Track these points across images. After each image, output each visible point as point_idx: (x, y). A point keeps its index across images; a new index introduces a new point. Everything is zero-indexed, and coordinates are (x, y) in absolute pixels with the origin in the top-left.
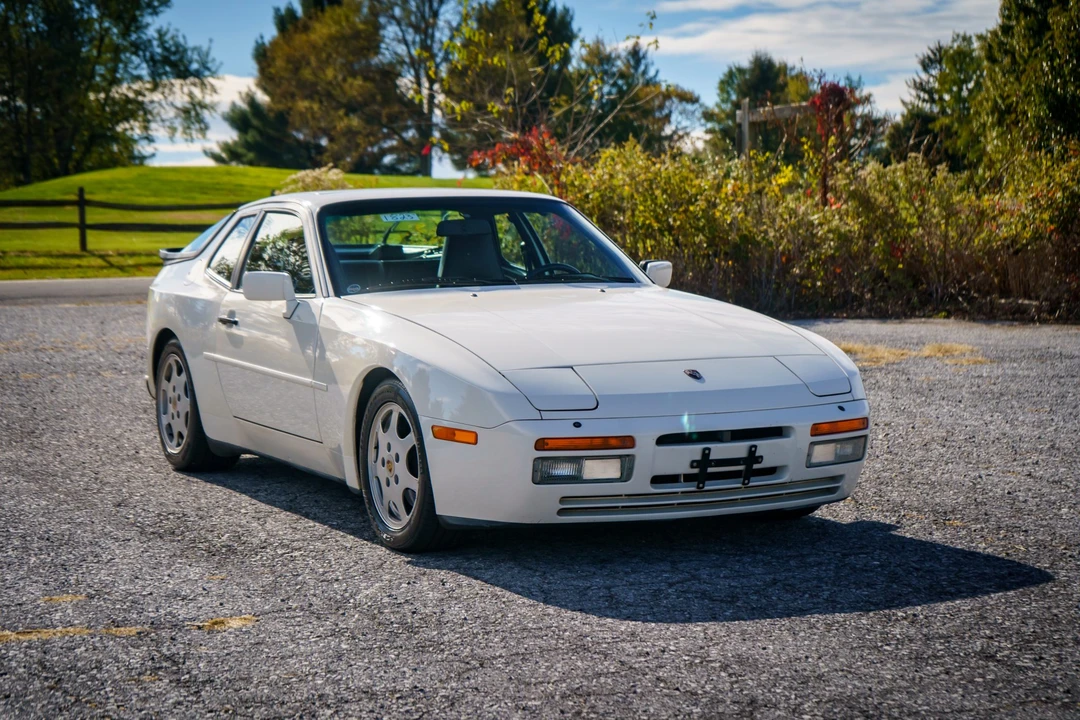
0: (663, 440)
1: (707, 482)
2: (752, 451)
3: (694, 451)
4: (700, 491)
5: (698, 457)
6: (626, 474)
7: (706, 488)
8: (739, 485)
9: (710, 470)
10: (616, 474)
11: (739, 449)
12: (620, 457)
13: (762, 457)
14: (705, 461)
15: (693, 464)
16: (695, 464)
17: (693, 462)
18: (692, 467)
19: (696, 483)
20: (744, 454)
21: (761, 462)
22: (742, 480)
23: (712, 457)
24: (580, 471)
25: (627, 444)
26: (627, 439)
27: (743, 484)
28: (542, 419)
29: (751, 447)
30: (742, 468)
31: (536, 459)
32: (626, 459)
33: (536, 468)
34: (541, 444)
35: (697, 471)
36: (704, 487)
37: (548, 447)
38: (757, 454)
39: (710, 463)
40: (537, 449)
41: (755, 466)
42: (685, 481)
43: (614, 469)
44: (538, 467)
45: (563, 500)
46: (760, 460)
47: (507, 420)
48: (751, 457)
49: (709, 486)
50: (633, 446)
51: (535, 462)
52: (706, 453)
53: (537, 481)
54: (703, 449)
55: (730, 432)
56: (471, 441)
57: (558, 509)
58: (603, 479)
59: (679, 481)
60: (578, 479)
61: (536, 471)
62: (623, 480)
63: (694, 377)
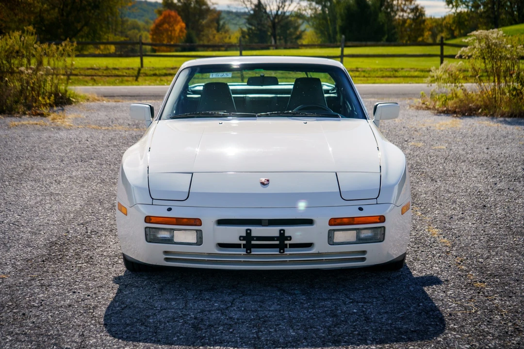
0: (221, 222)
1: (252, 249)
2: (282, 233)
3: (242, 230)
4: (249, 254)
5: (244, 234)
6: (200, 242)
7: (252, 253)
8: (278, 253)
9: (253, 242)
10: (195, 241)
11: (274, 231)
12: (197, 231)
13: (290, 237)
14: (248, 237)
16: (242, 238)
17: (240, 237)
18: (240, 240)
19: (245, 249)
20: (277, 234)
21: (290, 240)
22: (278, 249)
23: (253, 234)
24: (173, 237)
25: (198, 223)
26: (197, 220)
27: (280, 252)
28: (152, 204)
29: (280, 230)
30: (277, 242)
31: (146, 228)
32: (198, 232)
33: (147, 233)
34: (148, 219)
35: (244, 242)
36: (250, 252)
37: (151, 221)
38: (286, 234)
39: (253, 238)
40: (146, 222)
41: (286, 242)
42: (243, 248)
43: (191, 237)
44: (148, 233)
45: (166, 253)
46: (289, 239)
47: (135, 204)
48: (282, 237)
49: (255, 252)
50: (201, 225)
51: (146, 230)
52: (248, 232)
53: (148, 241)
54: (246, 230)
55: (267, 220)
56: (126, 213)
57: (164, 258)
58: (186, 243)
59: (241, 248)
60: (171, 241)
61: (147, 235)
62: (199, 244)
63: (263, 184)
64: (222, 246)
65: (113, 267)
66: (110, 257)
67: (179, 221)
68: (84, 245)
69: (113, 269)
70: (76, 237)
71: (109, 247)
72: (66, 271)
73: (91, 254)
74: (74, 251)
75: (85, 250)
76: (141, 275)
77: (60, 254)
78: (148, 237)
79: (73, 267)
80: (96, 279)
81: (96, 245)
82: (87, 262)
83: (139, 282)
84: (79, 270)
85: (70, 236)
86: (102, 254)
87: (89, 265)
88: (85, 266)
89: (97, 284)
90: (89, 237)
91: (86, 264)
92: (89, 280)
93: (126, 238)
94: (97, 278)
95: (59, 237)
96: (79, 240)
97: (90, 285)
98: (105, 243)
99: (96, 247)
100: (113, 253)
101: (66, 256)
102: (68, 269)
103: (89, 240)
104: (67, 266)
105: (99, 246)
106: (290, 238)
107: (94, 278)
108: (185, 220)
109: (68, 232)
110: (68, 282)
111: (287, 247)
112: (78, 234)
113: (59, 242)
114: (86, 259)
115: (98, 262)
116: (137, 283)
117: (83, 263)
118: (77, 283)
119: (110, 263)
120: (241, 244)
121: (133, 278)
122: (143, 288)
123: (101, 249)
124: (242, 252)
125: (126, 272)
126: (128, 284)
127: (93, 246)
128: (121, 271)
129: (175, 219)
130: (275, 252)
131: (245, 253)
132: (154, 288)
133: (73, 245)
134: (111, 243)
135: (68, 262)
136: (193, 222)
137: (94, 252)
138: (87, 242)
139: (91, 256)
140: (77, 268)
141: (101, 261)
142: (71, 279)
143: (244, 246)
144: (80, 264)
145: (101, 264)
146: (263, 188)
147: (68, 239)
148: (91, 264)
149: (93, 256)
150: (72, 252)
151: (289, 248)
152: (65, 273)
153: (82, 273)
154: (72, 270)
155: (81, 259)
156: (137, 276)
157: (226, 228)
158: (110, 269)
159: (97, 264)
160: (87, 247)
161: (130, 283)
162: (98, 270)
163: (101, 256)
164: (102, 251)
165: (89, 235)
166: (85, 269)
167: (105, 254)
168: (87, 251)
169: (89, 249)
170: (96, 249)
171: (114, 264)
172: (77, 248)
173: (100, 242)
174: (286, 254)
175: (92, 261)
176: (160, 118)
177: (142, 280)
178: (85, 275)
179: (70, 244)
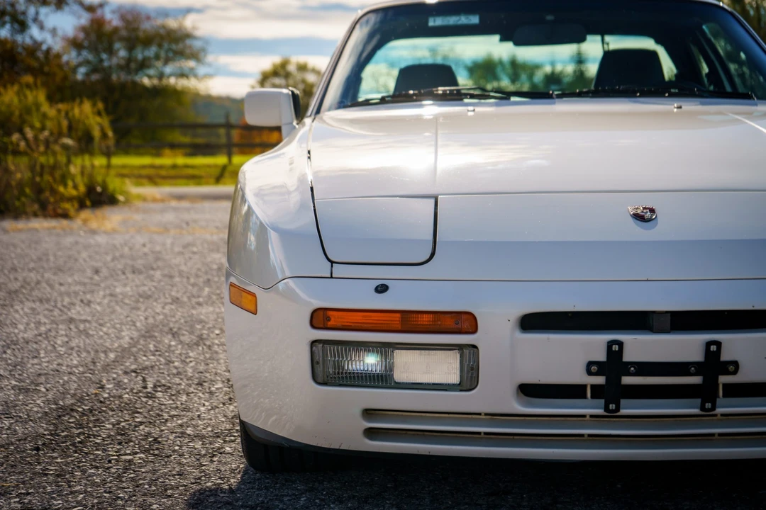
0: (532, 322)
1: (623, 402)
2: (713, 350)
3: (594, 344)
4: (611, 415)
5: (601, 356)
6: (470, 379)
7: (623, 412)
8: (696, 411)
9: (627, 380)
10: (454, 378)
11: (688, 346)
12: (460, 347)
13: (736, 364)
14: (613, 364)
15: (592, 368)
16: (594, 368)
17: (590, 364)
18: (590, 373)
19: (601, 401)
20: (698, 356)
21: (735, 372)
22: (699, 401)
23: (628, 357)
24: (390, 368)
25: (466, 326)
26: (464, 317)
27: (703, 408)
28: (332, 277)
29: (709, 344)
30: (696, 380)
31: (314, 343)
32: (466, 351)
33: (316, 358)
34: (320, 318)
35: (600, 380)
36: (618, 409)
37: (331, 324)
38: (725, 356)
39: (627, 368)
40: (313, 326)
41: (723, 379)
42: (592, 397)
43: (445, 368)
44: (319, 357)
45: (369, 413)
46: (731, 368)
47: (280, 277)
48: (713, 363)
49: (629, 408)
50: (474, 330)
51: (314, 348)
52: (614, 349)
53: (320, 380)
54: (609, 342)
55: (669, 314)
56: (253, 309)
57: (364, 428)
58: (429, 384)
59: (585, 397)
60: (386, 381)
61: (318, 363)
62: (468, 388)
64: (529, 391)
65: (212, 461)
66: (202, 437)
67: (409, 321)
68: (138, 413)
69: (212, 467)
70: (120, 397)
71: (199, 416)
72: (92, 471)
73: (155, 432)
74: (114, 425)
75: (141, 423)
76: (286, 481)
77: (80, 433)
78: (319, 369)
79: (110, 462)
80: (169, 492)
81: (168, 412)
82: (146, 451)
83: (286, 499)
84: (126, 470)
85: (106, 395)
86: (182, 433)
87: (151, 458)
88: (140, 458)
89: (172, 505)
90: (150, 397)
91: (142, 455)
92: (152, 495)
94: (172, 489)
95: (82, 397)
96: (126, 404)
97: (155, 507)
98: (187, 409)
99: (166, 416)
100: (210, 429)
101: (95, 436)
102: (97, 468)
103: (150, 402)
104: (95, 460)
105: (174, 416)
106: (734, 366)
107: (166, 490)
108: (426, 318)
109: (102, 387)
110: (96, 501)
111: (718, 396)
112: (124, 391)
113: (79, 407)
114: (143, 443)
115: (174, 451)
116: (282, 501)
117: (136, 453)
118: (120, 502)
119: (203, 452)
120: (584, 387)
121: (267, 488)
123: (180, 422)
124: (591, 408)
125: (245, 472)
128: (233, 471)
129: (398, 315)
130: (689, 408)
131: (600, 412)
133: (111, 413)
134: (202, 409)
135: (97, 450)
136: (449, 323)
137: (163, 428)
138: (145, 407)
139: (156, 436)
140: (120, 464)
141: (181, 447)
142: (105, 492)
143: (597, 391)
144: (129, 454)
145: (181, 455)
146: (646, 229)
147: (101, 402)
148: (156, 455)
149: (161, 436)
150: (109, 429)
151: (724, 396)
152: (89, 476)
153: (132, 475)
154: (108, 468)
155: (132, 444)
156: (277, 483)
157: (548, 339)
158: (204, 465)
159: (171, 456)
160: (145, 417)
161: (263, 502)
162: (174, 468)
163: (179, 437)
164: (181, 426)
165: (150, 393)
166: (140, 467)
167: (189, 431)
168: (146, 426)
169: (150, 422)
170: (167, 420)
171: (214, 456)
172: (122, 420)
173: (177, 407)
174: (716, 415)
175: (157, 449)
176: (318, 112)
177: (294, 494)
178: (141, 482)
179: (104, 411)
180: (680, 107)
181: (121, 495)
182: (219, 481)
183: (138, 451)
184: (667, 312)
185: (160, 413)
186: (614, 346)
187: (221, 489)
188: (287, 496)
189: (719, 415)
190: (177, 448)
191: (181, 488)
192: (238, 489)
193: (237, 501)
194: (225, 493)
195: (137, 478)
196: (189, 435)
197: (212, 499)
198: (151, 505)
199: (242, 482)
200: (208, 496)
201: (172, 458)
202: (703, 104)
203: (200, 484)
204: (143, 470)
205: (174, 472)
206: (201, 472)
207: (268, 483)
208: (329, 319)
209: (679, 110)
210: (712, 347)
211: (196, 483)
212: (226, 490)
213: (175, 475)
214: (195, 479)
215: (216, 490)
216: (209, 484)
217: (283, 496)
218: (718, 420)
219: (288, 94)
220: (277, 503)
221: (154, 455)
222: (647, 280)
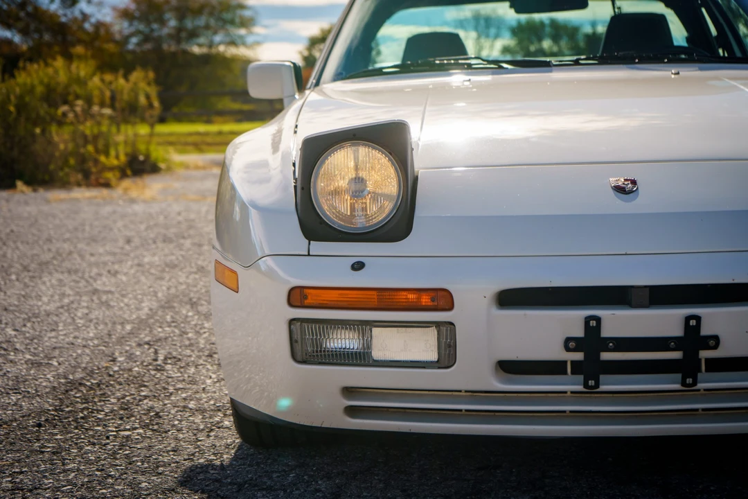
0: (509, 299)
1: (602, 377)
2: (692, 326)
3: (572, 321)
4: (591, 390)
5: (579, 332)
6: (447, 357)
7: (603, 388)
8: (677, 386)
9: (606, 356)
10: (433, 356)
11: (668, 321)
12: (438, 325)
13: (716, 339)
14: (591, 339)
15: (570, 344)
16: (572, 344)
17: (568, 340)
18: (568, 349)
19: (581, 378)
20: (677, 331)
21: (716, 347)
22: (679, 376)
23: (606, 332)
24: (368, 346)
25: (442, 303)
26: (440, 293)
27: (684, 384)
28: (309, 255)
29: (688, 319)
30: (676, 355)
31: (292, 322)
32: (443, 329)
33: (295, 338)
34: (297, 296)
35: (579, 356)
36: (597, 386)
37: (307, 302)
38: (705, 331)
39: (606, 344)
40: (291, 303)
41: (704, 354)
42: (573, 373)
43: (423, 346)
44: (297, 336)
45: (348, 391)
46: (712, 343)
47: (260, 255)
48: (693, 338)
49: (609, 384)
50: (450, 306)
51: (292, 326)
52: (591, 325)
53: (299, 358)
54: (586, 318)
55: (648, 289)
56: (235, 287)
57: (345, 406)
58: (407, 362)
59: (565, 373)
60: (364, 359)
61: (296, 341)
62: (446, 364)
63: (620, 190)
65: (208, 436)
66: (202, 411)
67: (386, 299)
68: (145, 386)
69: (208, 442)
70: (130, 370)
71: (204, 389)
72: (89, 448)
73: (158, 405)
74: (119, 400)
75: (146, 397)
76: (279, 456)
77: (84, 409)
78: (298, 347)
79: (108, 438)
80: (161, 469)
81: (174, 386)
82: (145, 426)
83: (275, 475)
84: (122, 446)
85: (116, 369)
86: (185, 407)
87: (149, 433)
88: (138, 434)
89: (161, 483)
90: (159, 369)
91: (141, 431)
92: (143, 473)
93: (239, 362)
94: (164, 466)
95: (92, 371)
96: (135, 377)
97: (143, 485)
98: (193, 382)
99: (171, 389)
100: (212, 402)
101: (98, 411)
102: (94, 444)
103: (158, 375)
104: (93, 437)
105: (180, 389)
106: (714, 341)
107: (158, 467)
108: (402, 295)
109: (114, 360)
110: (86, 480)
111: (700, 371)
112: (134, 364)
113: (88, 381)
114: (144, 417)
115: (174, 426)
116: (271, 478)
117: (136, 428)
118: (110, 480)
119: (202, 427)
120: (565, 362)
121: (258, 464)
122: (285, 491)
123: (184, 395)
124: (572, 384)
125: (240, 448)
126: (246, 482)
127: (165, 389)
128: (227, 446)
129: (374, 293)
130: (670, 383)
131: (580, 388)
132: (318, 491)
133: (118, 387)
134: (209, 381)
135: (98, 425)
136: (425, 300)
137: (166, 402)
138: (152, 380)
139: (158, 411)
140: (118, 440)
141: (180, 421)
142: (98, 470)
143: (577, 367)
144: (129, 430)
145: (179, 430)
146: (625, 201)
147: (110, 375)
148: (155, 430)
149: (163, 411)
150: (113, 404)
151: (707, 371)
152: (85, 453)
153: (127, 452)
154: (105, 445)
155: (133, 418)
156: (269, 459)
157: (525, 315)
158: (200, 441)
159: (169, 431)
160: (151, 391)
161: (251, 479)
162: (170, 444)
163: (181, 411)
164: (185, 399)
165: (159, 365)
166: (137, 443)
167: (192, 405)
168: (150, 400)
169: (155, 396)
170: (171, 394)
171: (212, 430)
172: (128, 394)
173: (184, 380)
174: (699, 390)
175: (157, 424)
176: (317, 84)
177: (284, 471)
178: (135, 459)
179: (112, 385)
180: (678, 73)
181: (113, 473)
182: (212, 457)
183: (138, 426)
184: (646, 287)
185: (166, 387)
186: (591, 322)
187: (213, 465)
188: (276, 472)
189: (702, 390)
190: (176, 422)
191: (173, 465)
192: (231, 464)
193: (226, 479)
194: (215, 469)
195: (131, 455)
196: (191, 409)
197: (201, 477)
198: (140, 484)
199: (236, 458)
200: (199, 473)
201: (170, 433)
202: (701, 69)
203: (192, 460)
204: (139, 446)
205: (169, 448)
206: (196, 448)
207: (260, 458)
208: (305, 297)
209: (677, 76)
210: (691, 321)
211: (189, 459)
212: (217, 466)
213: (169, 451)
214: (188, 455)
215: (207, 466)
216: (202, 461)
217: (273, 472)
218: (702, 395)
219: (290, 66)
220: (265, 480)
221: (153, 430)
222: (626, 254)
